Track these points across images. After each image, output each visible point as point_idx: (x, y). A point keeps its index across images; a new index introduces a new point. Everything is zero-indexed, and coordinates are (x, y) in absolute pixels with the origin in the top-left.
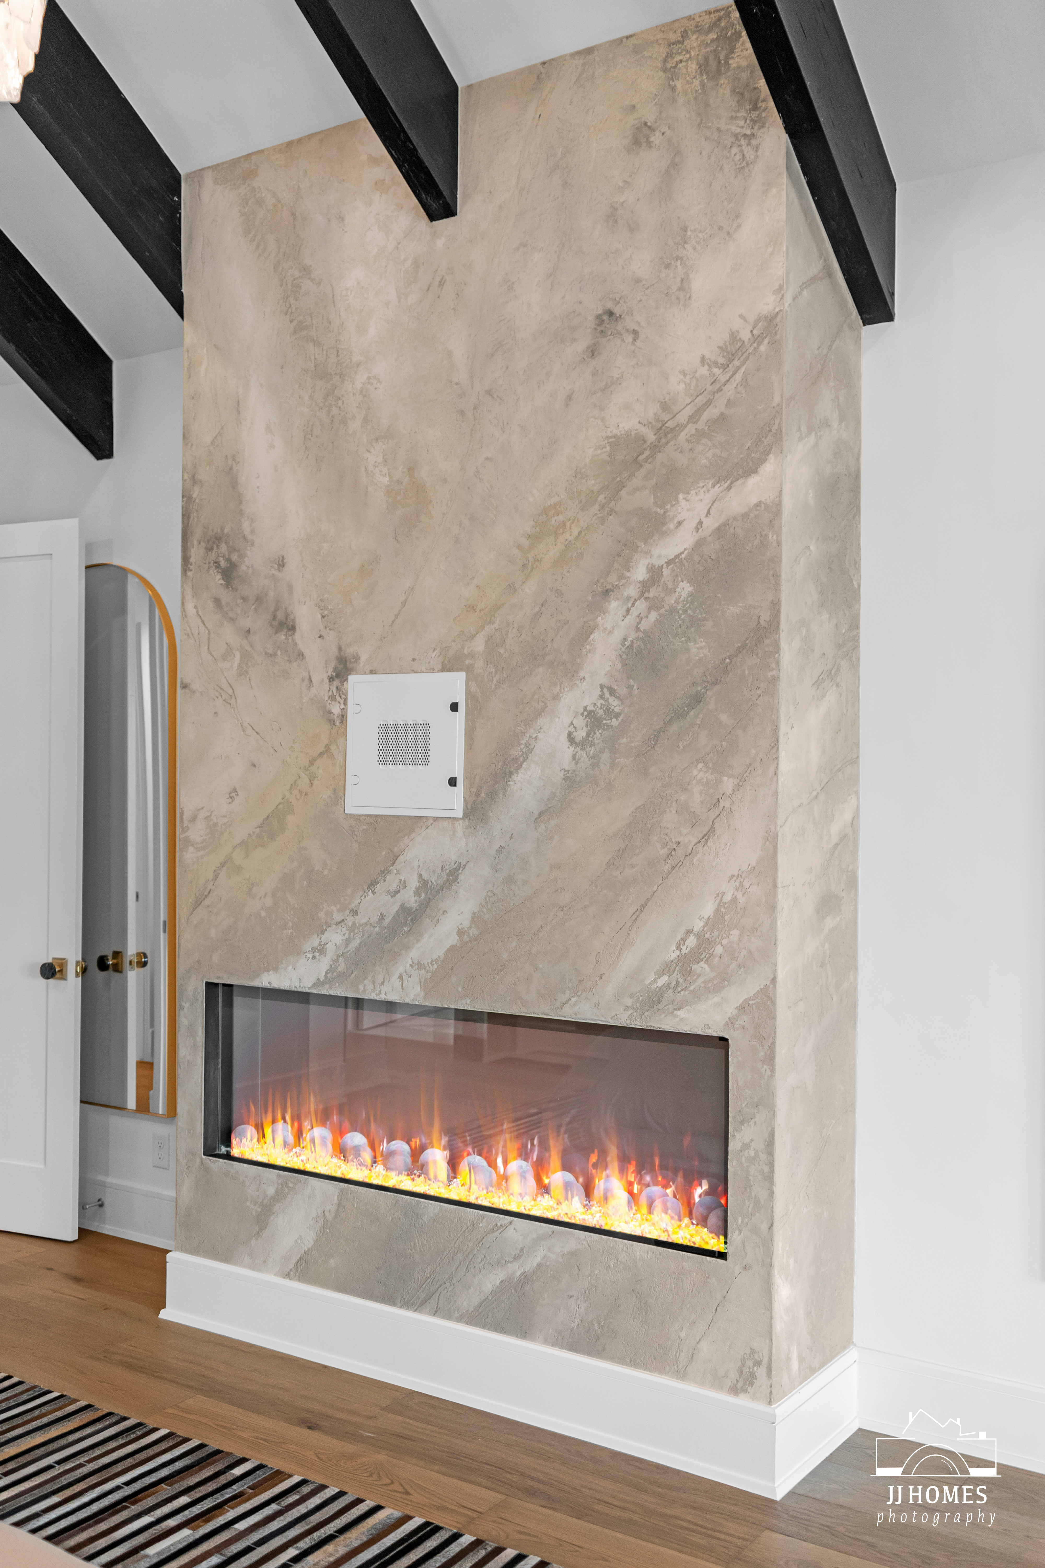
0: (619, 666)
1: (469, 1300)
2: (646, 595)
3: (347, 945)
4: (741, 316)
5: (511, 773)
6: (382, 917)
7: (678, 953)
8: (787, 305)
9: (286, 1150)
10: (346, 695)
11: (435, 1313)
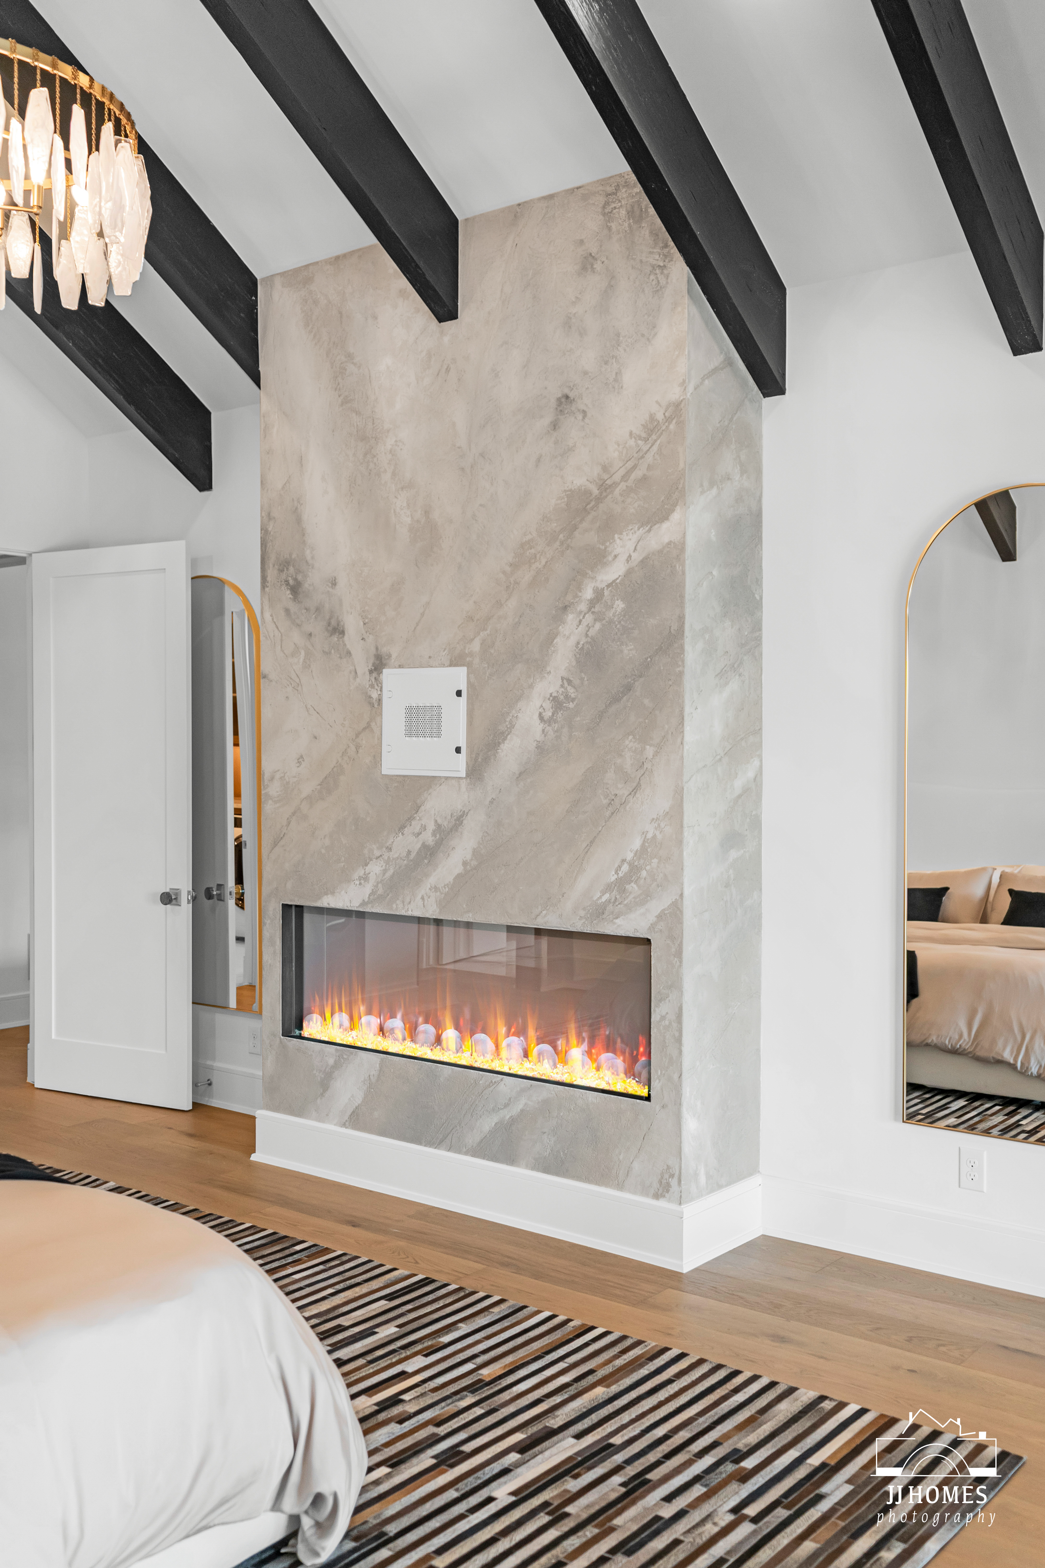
0: (574, 663)
1: (472, 1138)
2: (593, 610)
3: (384, 874)
4: (657, 402)
5: (499, 743)
6: (409, 852)
7: (616, 876)
8: (689, 394)
9: (341, 1030)
10: (381, 684)
11: (450, 1149)
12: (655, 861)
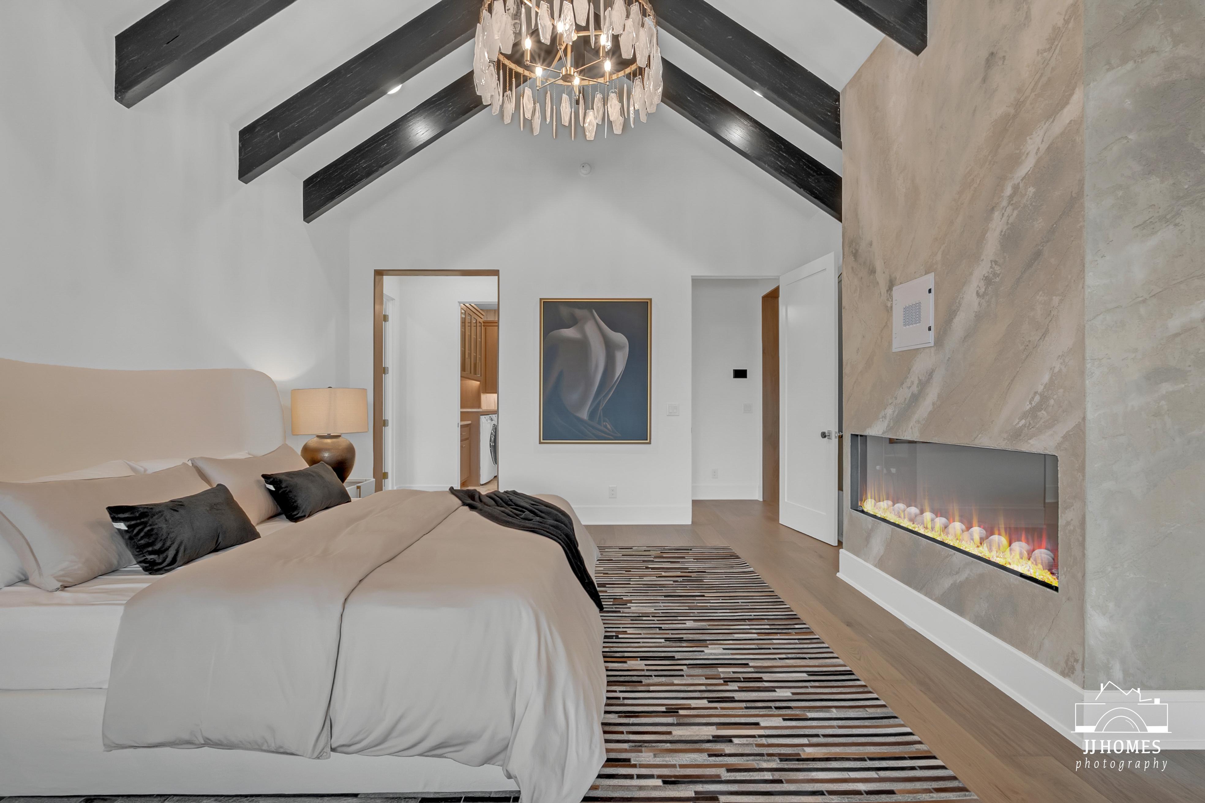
0: (999, 248)
1: (939, 591)
2: (1012, 202)
3: (893, 414)
4: (1059, 13)
5: (953, 319)
6: (905, 400)
7: (1030, 406)
10: (892, 297)
12: (1061, 390)
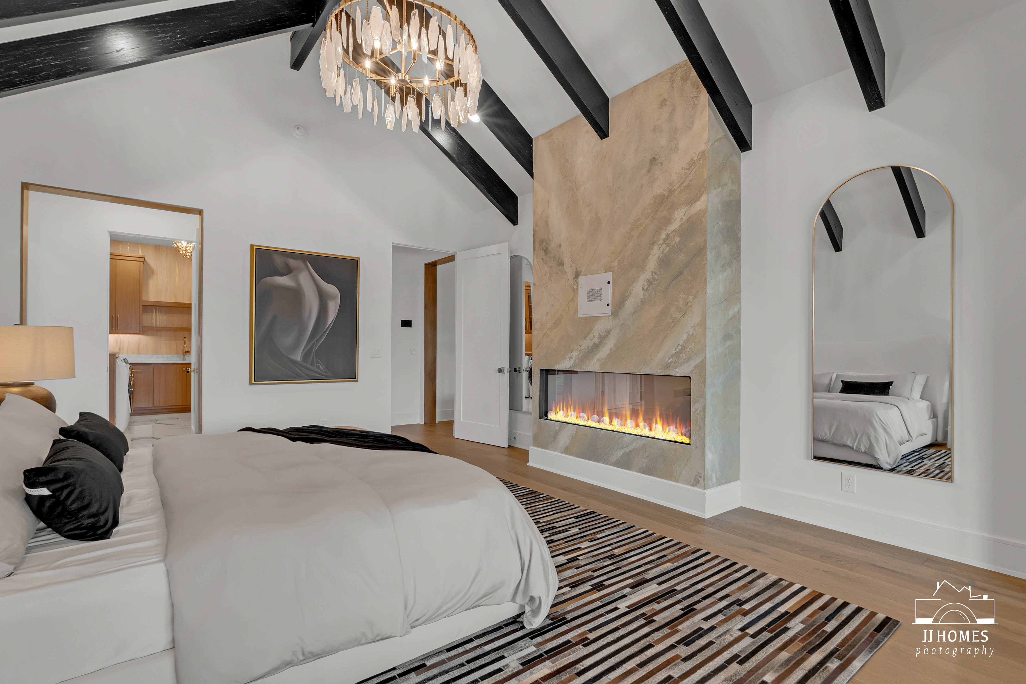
0: (657, 265)
1: (613, 459)
2: (665, 243)
3: (578, 356)
4: (694, 153)
5: (625, 301)
6: (588, 347)
7: (675, 351)
8: (708, 148)
9: (563, 417)
10: (578, 282)
11: (604, 463)
12: (693, 344)
